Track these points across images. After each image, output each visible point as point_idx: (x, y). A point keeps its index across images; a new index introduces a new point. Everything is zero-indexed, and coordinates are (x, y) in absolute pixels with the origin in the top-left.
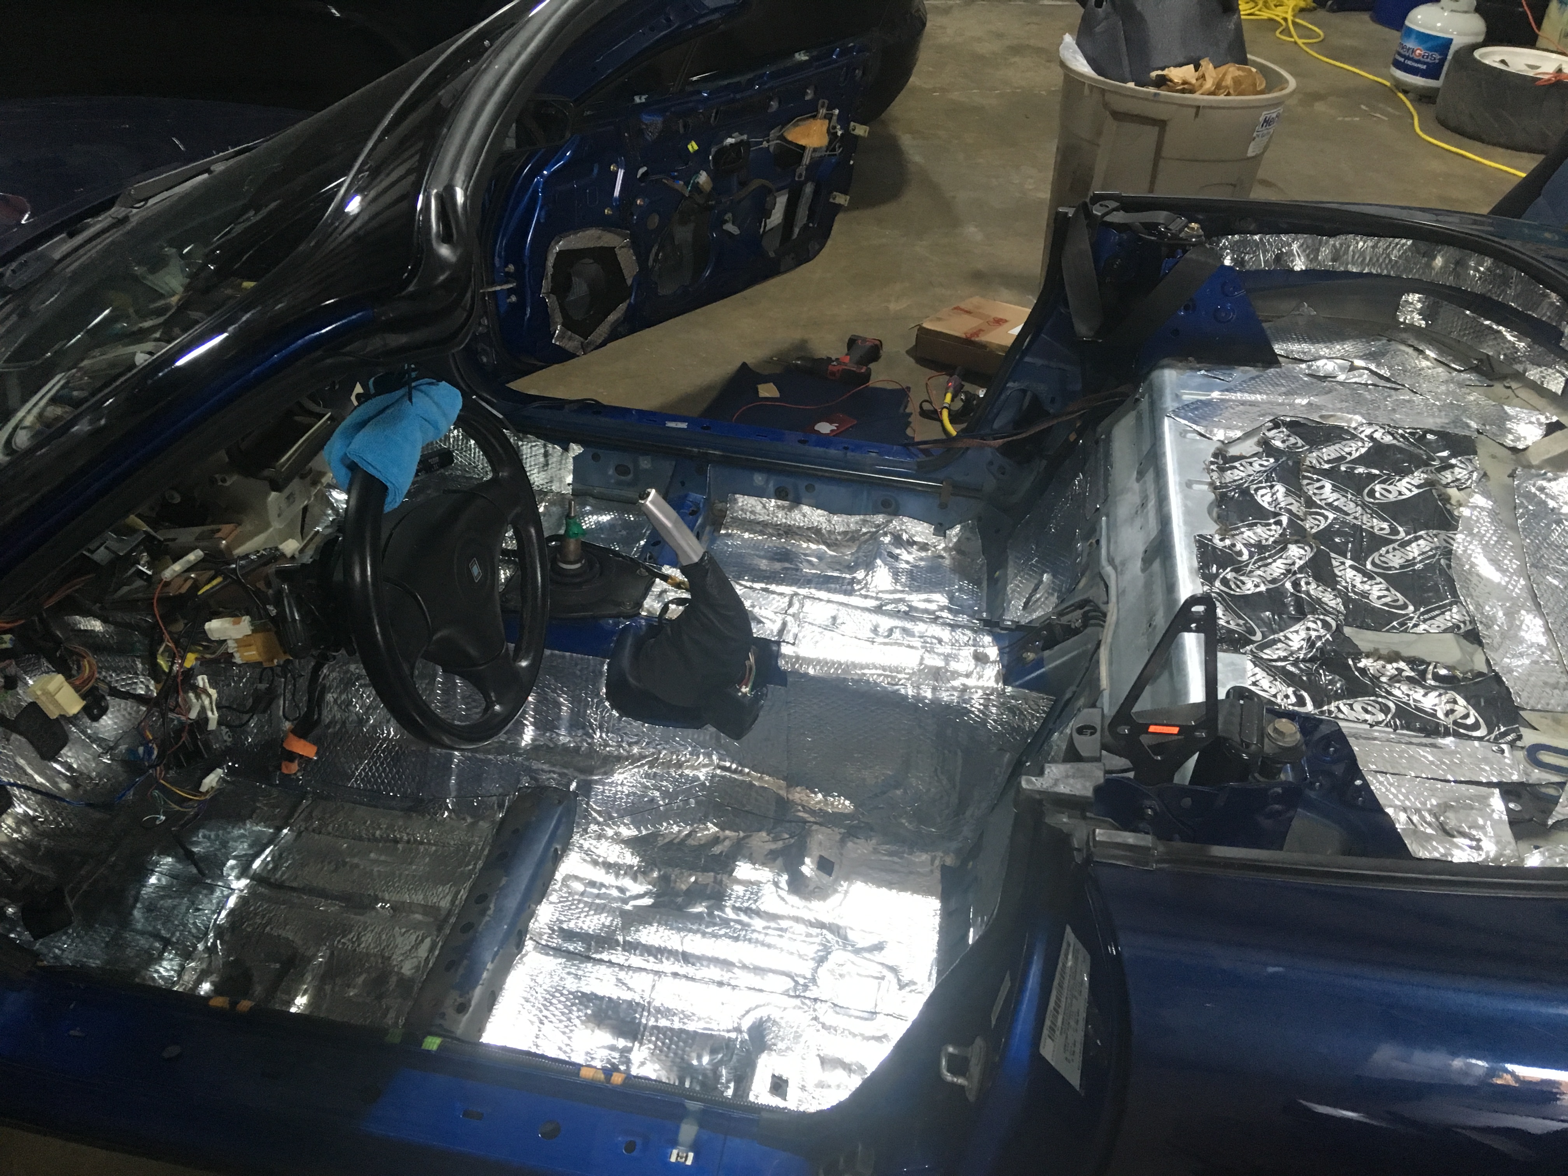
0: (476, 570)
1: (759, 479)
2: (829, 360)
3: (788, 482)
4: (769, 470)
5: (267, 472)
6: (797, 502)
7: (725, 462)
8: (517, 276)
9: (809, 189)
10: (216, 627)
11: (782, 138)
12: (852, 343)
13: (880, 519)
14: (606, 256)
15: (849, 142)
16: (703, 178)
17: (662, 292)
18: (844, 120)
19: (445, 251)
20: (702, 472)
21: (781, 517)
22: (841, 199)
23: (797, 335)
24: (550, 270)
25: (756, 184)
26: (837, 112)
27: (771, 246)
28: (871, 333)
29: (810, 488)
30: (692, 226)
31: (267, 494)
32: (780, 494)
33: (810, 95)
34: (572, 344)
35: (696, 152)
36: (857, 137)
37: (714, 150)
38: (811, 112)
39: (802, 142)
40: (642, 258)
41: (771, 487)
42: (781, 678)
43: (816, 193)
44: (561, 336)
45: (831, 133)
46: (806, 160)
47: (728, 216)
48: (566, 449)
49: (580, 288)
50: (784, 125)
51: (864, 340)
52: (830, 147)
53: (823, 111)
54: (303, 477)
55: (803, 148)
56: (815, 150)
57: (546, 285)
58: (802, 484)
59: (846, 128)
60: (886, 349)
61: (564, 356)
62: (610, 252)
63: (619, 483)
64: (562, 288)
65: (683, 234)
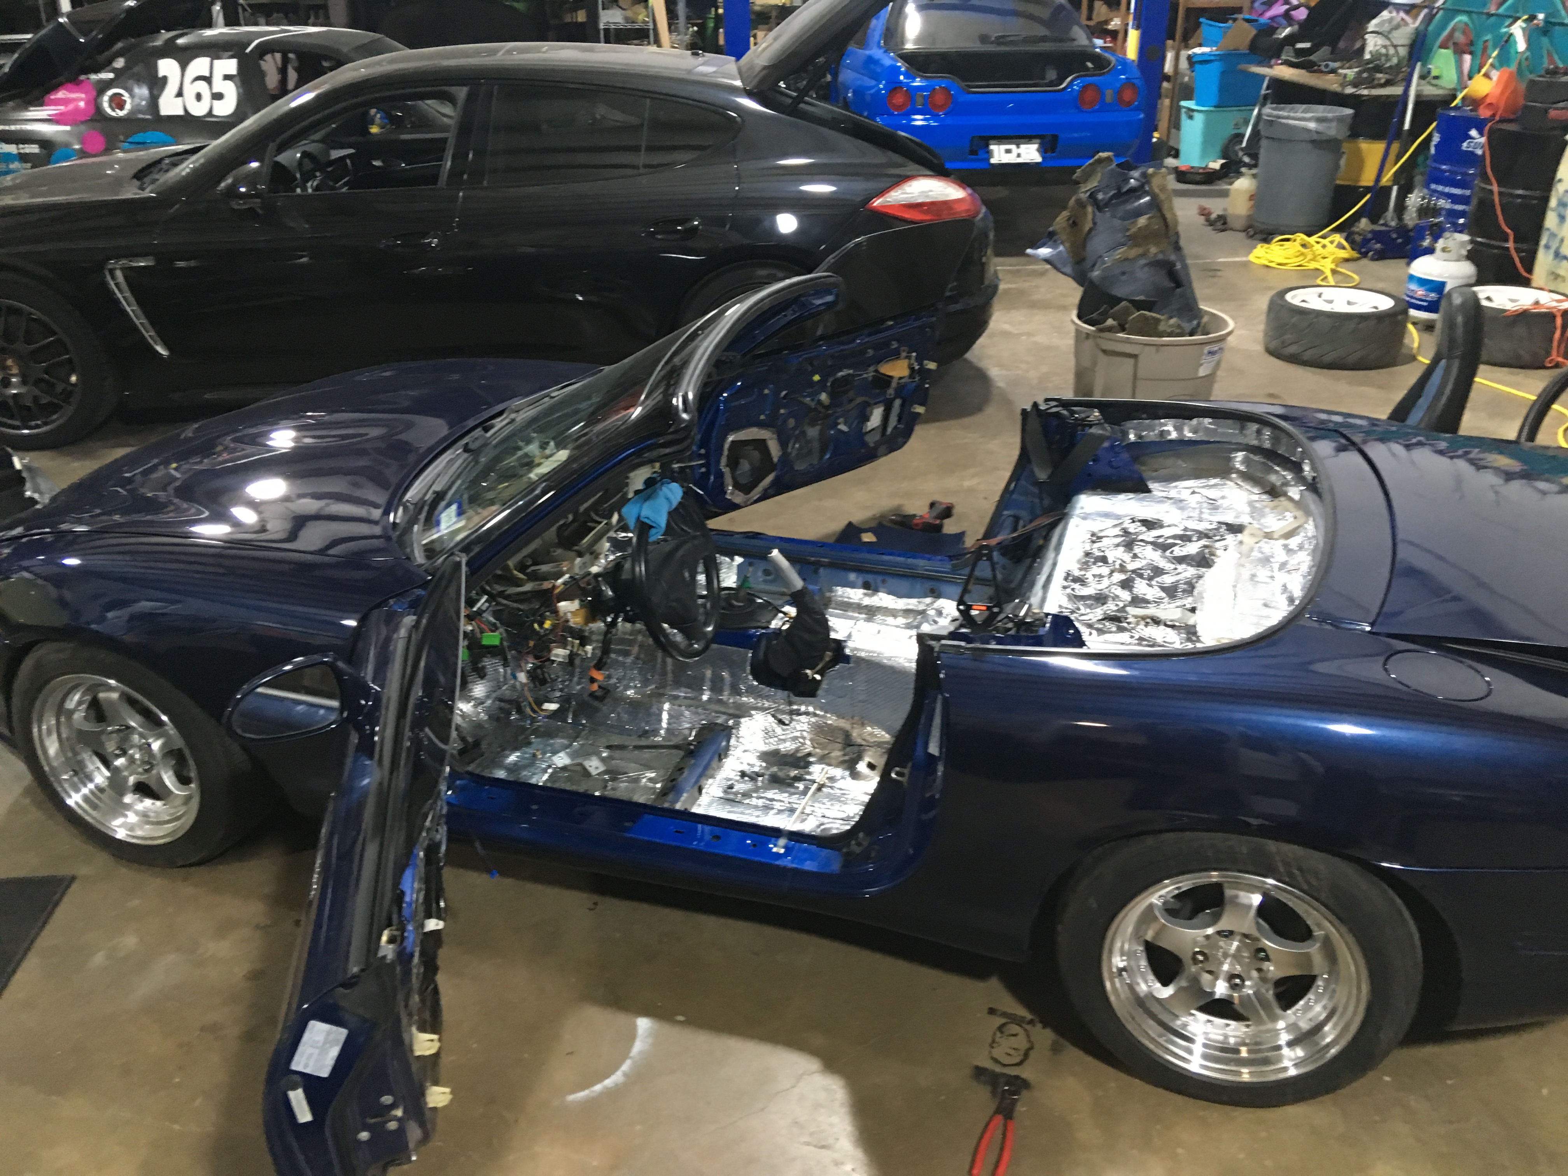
0: (687, 575)
1: (852, 576)
2: (914, 516)
3: (870, 578)
4: (858, 570)
5: (576, 548)
6: (876, 590)
7: (832, 565)
8: (706, 456)
9: (897, 403)
10: (563, 605)
11: (876, 371)
12: (932, 505)
13: (928, 600)
14: (761, 444)
15: (924, 373)
16: (824, 397)
17: (797, 468)
18: (919, 360)
19: (685, 416)
20: (816, 571)
21: (867, 601)
22: (920, 409)
23: (895, 502)
24: (726, 452)
25: (860, 400)
26: (914, 354)
27: (871, 440)
28: (946, 500)
29: (883, 581)
30: (818, 428)
31: (574, 560)
32: (866, 586)
33: (895, 345)
34: (738, 498)
35: (819, 381)
36: (929, 370)
37: (831, 379)
38: (895, 355)
39: (891, 374)
40: (783, 444)
41: (860, 581)
42: (847, 659)
43: (902, 406)
44: (732, 493)
45: (912, 369)
46: (894, 384)
47: (841, 420)
48: (732, 560)
49: (745, 466)
50: (879, 362)
51: (941, 503)
52: (911, 377)
53: (904, 354)
54: (591, 553)
55: (891, 377)
56: (901, 378)
57: (724, 461)
58: (879, 578)
59: (921, 364)
60: (955, 511)
61: (735, 507)
62: (763, 442)
63: (765, 581)
64: (733, 464)
65: (813, 432)
